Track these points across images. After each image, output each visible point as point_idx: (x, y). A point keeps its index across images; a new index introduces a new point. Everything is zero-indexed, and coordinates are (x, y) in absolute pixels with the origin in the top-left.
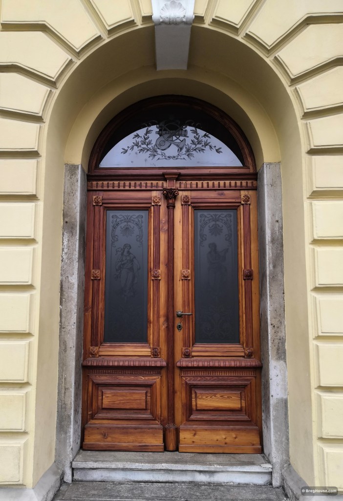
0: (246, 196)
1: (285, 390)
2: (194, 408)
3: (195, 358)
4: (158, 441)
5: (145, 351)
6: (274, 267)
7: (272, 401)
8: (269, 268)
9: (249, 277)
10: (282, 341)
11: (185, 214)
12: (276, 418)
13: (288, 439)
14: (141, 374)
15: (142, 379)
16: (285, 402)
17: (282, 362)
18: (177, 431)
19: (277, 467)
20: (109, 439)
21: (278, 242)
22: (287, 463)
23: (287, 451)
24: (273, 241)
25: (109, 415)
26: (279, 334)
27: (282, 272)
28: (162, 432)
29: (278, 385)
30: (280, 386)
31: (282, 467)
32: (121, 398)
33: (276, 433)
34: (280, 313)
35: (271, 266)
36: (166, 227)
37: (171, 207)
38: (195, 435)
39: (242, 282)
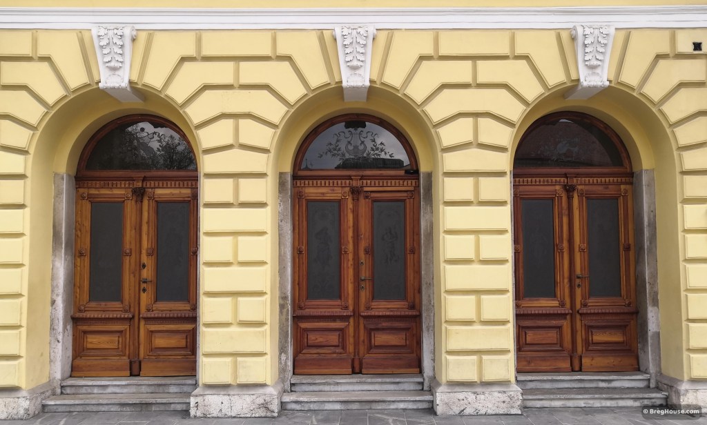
0: (625, 189)
1: (658, 326)
2: (590, 342)
3: (590, 307)
4: (567, 365)
5: (556, 303)
6: (650, 243)
7: (650, 334)
8: (646, 244)
9: (627, 249)
10: (656, 294)
11: (580, 202)
12: (652, 345)
13: (660, 358)
14: (552, 319)
15: (554, 323)
16: (658, 334)
17: (656, 308)
18: (581, 358)
19: (653, 375)
20: (533, 364)
21: (653, 225)
22: (660, 373)
23: (659, 365)
24: (649, 225)
25: (531, 348)
26: (654, 289)
27: (656, 247)
28: (569, 358)
29: (653, 323)
30: (654, 324)
31: (656, 376)
32: (539, 336)
33: (652, 354)
34: (654, 276)
35: (648, 242)
36: (567, 213)
37: (570, 198)
38: (592, 360)
39: (622, 253)
